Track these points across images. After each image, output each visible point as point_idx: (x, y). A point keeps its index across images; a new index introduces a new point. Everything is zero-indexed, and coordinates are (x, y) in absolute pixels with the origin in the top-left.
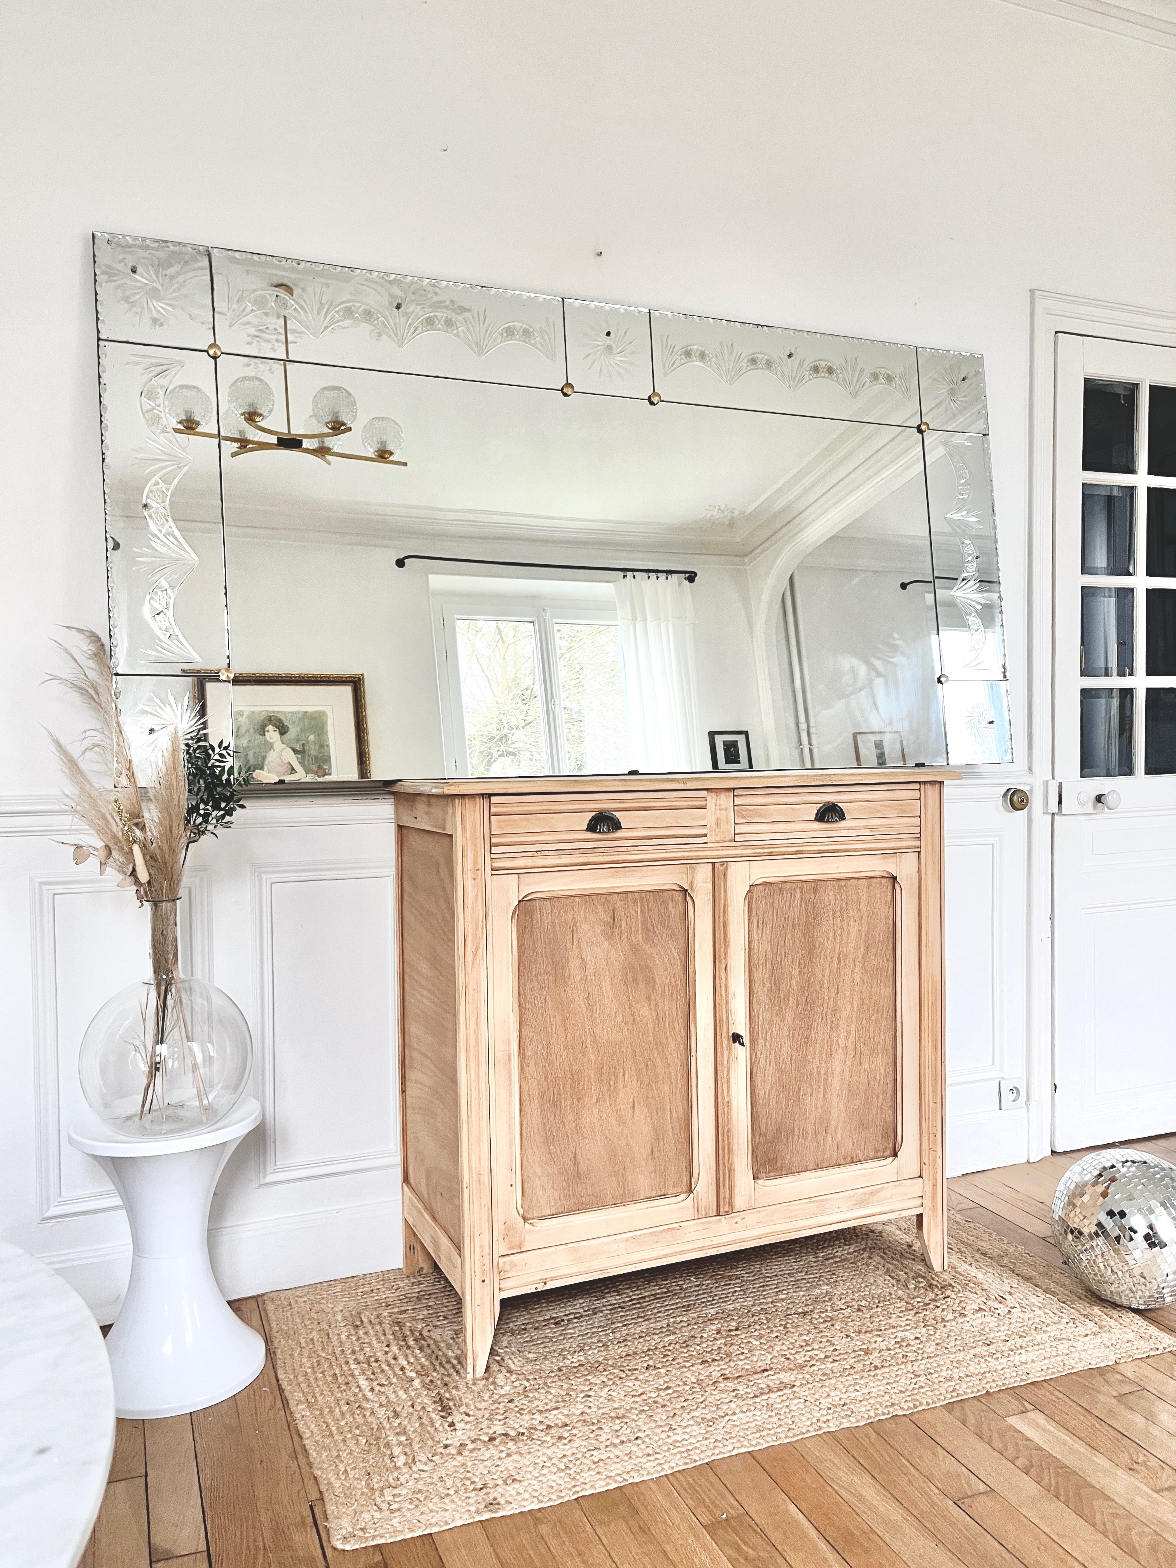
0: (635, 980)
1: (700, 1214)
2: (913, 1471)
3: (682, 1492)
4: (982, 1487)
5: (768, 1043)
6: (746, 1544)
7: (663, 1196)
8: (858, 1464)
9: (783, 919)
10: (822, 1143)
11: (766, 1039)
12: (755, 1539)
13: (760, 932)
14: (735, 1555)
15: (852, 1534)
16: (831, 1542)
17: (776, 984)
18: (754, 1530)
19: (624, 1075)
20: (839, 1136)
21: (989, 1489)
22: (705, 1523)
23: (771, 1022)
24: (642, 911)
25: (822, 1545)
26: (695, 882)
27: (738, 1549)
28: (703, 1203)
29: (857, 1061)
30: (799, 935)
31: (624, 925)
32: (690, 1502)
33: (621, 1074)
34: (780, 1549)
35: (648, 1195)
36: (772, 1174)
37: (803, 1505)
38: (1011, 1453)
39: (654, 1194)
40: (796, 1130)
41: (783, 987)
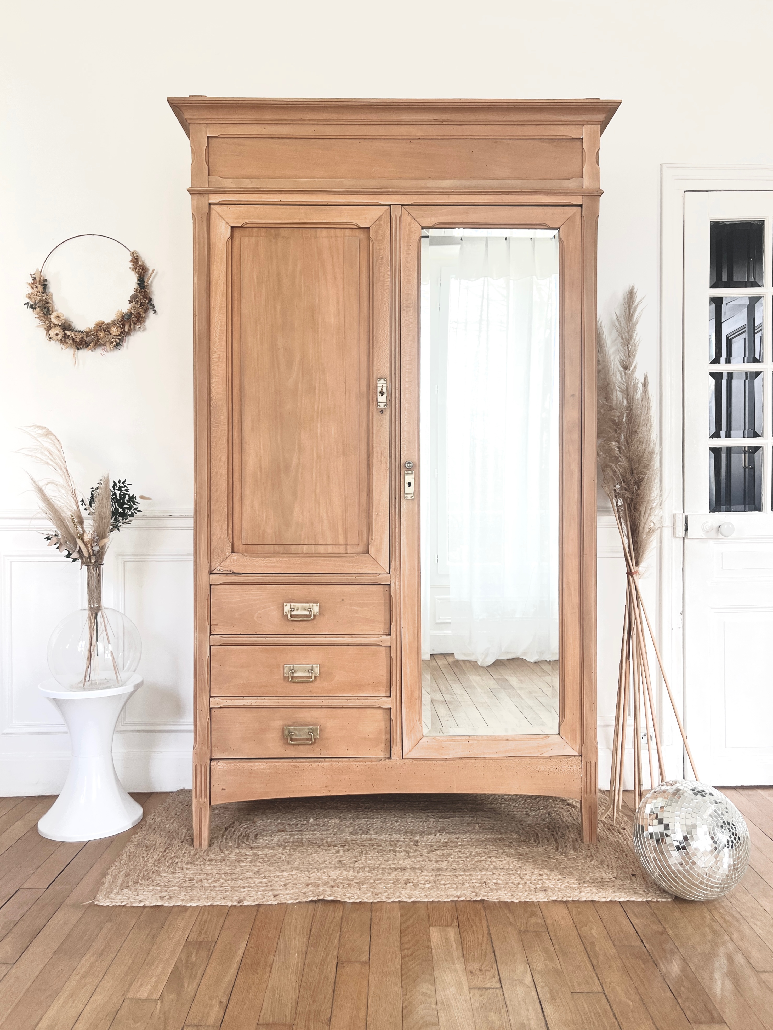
2: (336, 941)
3: (197, 923)
4: (365, 958)
6: (196, 955)
8: (309, 930)
12: (204, 953)
14: (184, 957)
15: (258, 964)
16: (242, 964)
18: (209, 949)
21: (368, 960)
22: (189, 940)
25: (235, 966)
27: (189, 956)
32: (195, 929)
34: (211, 961)
37: (252, 943)
38: (406, 946)
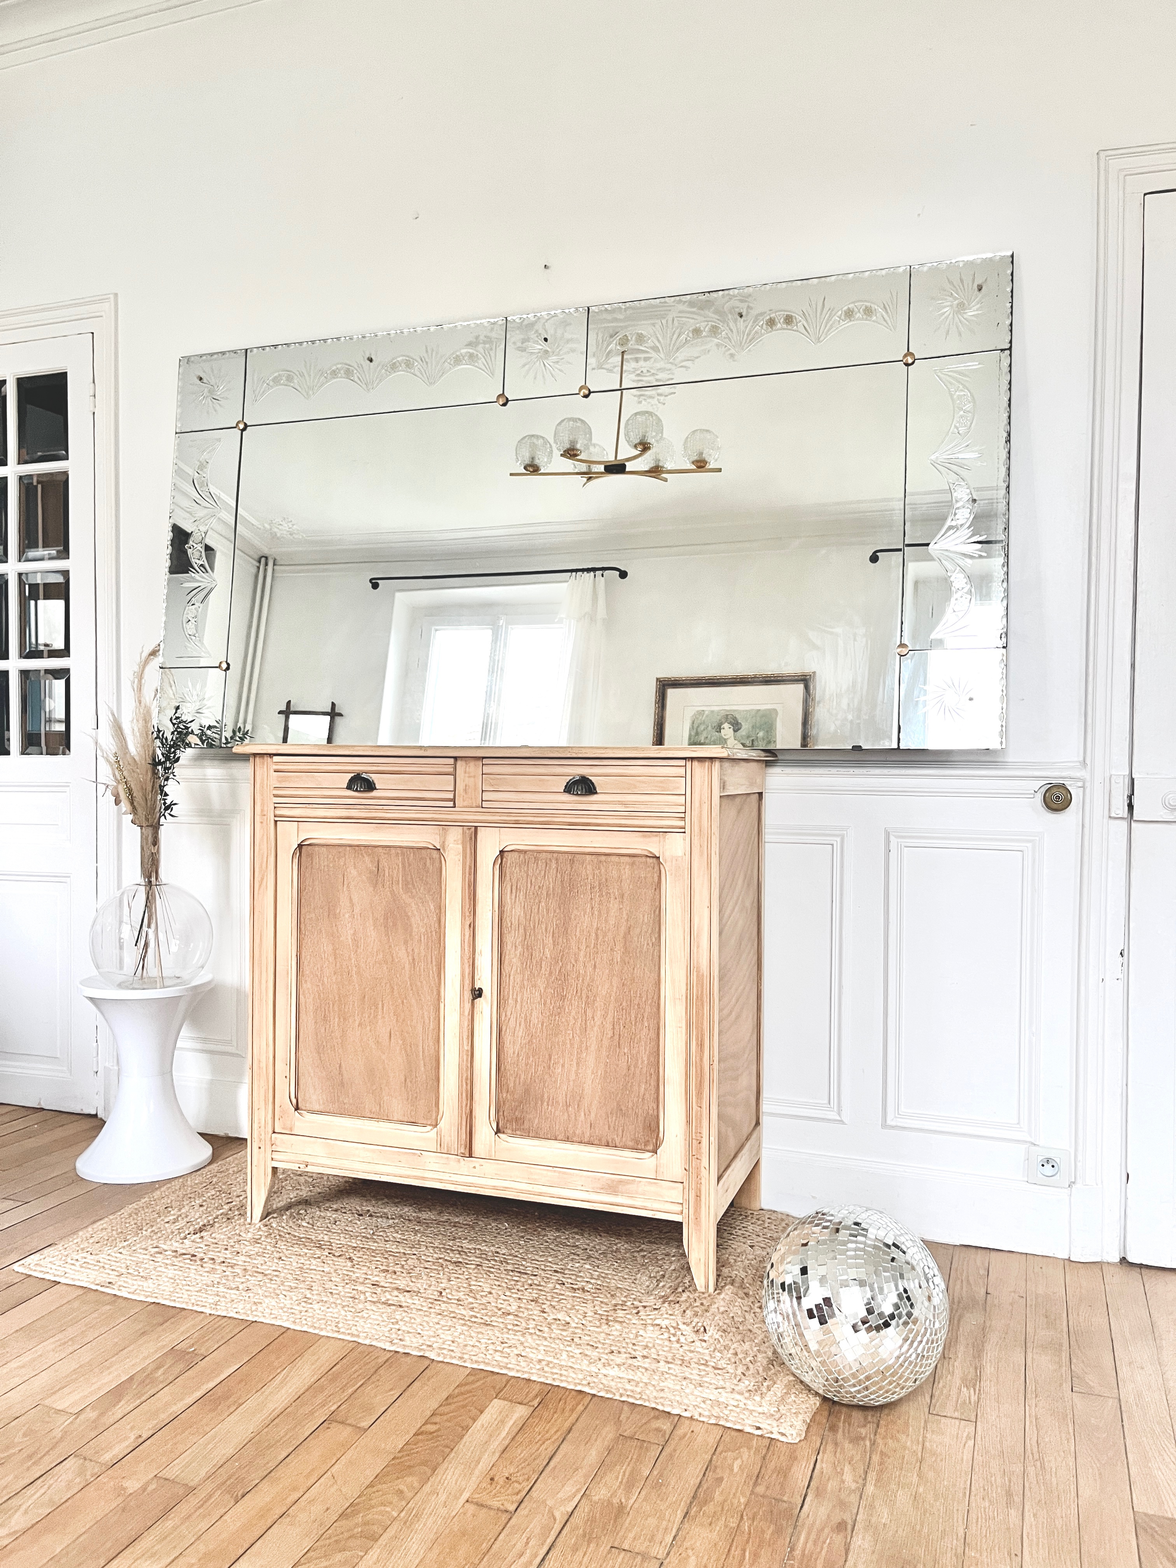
0: (395, 925)
1: (442, 1149)
2: (351, 1390)
4: (366, 1423)
5: (518, 1007)
6: (167, 1369)
7: (414, 1123)
8: (328, 1368)
9: (537, 887)
10: (573, 1117)
11: (516, 1001)
12: (177, 1370)
13: (513, 897)
14: (150, 1368)
15: (227, 1399)
17: (529, 949)
18: (189, 1365)
19: (383, 1005)
20: (593, 1115)
21: (368, 1427)
23: (522, 987)
24: (403, 864)
25: (200, 1393)
26: (446, 843)
27: (158, 1368)
28: (446, 1140)
29: (616, 1042)
30: (553, 905)
31: (387, 874)
32: (196, 1334)
33: (380, 1005)
34: (176, 1381)
35: (401, 1119)
36: (518, 1132)
37: (244, 1369)
39: (406, 1119)
40: (546, 1096)
41: (536, 954)
